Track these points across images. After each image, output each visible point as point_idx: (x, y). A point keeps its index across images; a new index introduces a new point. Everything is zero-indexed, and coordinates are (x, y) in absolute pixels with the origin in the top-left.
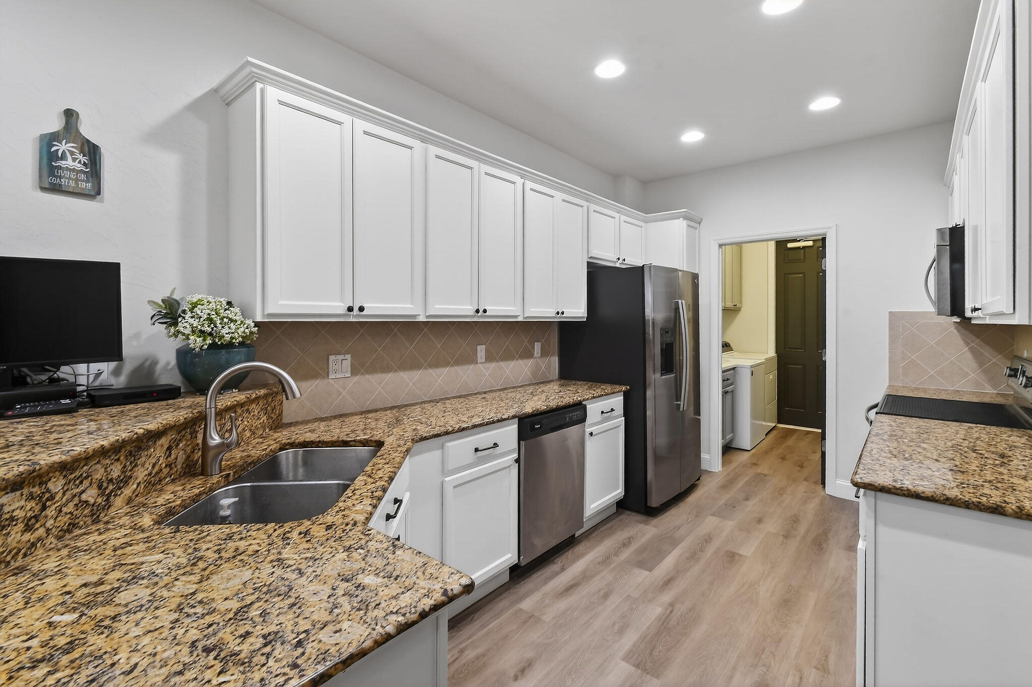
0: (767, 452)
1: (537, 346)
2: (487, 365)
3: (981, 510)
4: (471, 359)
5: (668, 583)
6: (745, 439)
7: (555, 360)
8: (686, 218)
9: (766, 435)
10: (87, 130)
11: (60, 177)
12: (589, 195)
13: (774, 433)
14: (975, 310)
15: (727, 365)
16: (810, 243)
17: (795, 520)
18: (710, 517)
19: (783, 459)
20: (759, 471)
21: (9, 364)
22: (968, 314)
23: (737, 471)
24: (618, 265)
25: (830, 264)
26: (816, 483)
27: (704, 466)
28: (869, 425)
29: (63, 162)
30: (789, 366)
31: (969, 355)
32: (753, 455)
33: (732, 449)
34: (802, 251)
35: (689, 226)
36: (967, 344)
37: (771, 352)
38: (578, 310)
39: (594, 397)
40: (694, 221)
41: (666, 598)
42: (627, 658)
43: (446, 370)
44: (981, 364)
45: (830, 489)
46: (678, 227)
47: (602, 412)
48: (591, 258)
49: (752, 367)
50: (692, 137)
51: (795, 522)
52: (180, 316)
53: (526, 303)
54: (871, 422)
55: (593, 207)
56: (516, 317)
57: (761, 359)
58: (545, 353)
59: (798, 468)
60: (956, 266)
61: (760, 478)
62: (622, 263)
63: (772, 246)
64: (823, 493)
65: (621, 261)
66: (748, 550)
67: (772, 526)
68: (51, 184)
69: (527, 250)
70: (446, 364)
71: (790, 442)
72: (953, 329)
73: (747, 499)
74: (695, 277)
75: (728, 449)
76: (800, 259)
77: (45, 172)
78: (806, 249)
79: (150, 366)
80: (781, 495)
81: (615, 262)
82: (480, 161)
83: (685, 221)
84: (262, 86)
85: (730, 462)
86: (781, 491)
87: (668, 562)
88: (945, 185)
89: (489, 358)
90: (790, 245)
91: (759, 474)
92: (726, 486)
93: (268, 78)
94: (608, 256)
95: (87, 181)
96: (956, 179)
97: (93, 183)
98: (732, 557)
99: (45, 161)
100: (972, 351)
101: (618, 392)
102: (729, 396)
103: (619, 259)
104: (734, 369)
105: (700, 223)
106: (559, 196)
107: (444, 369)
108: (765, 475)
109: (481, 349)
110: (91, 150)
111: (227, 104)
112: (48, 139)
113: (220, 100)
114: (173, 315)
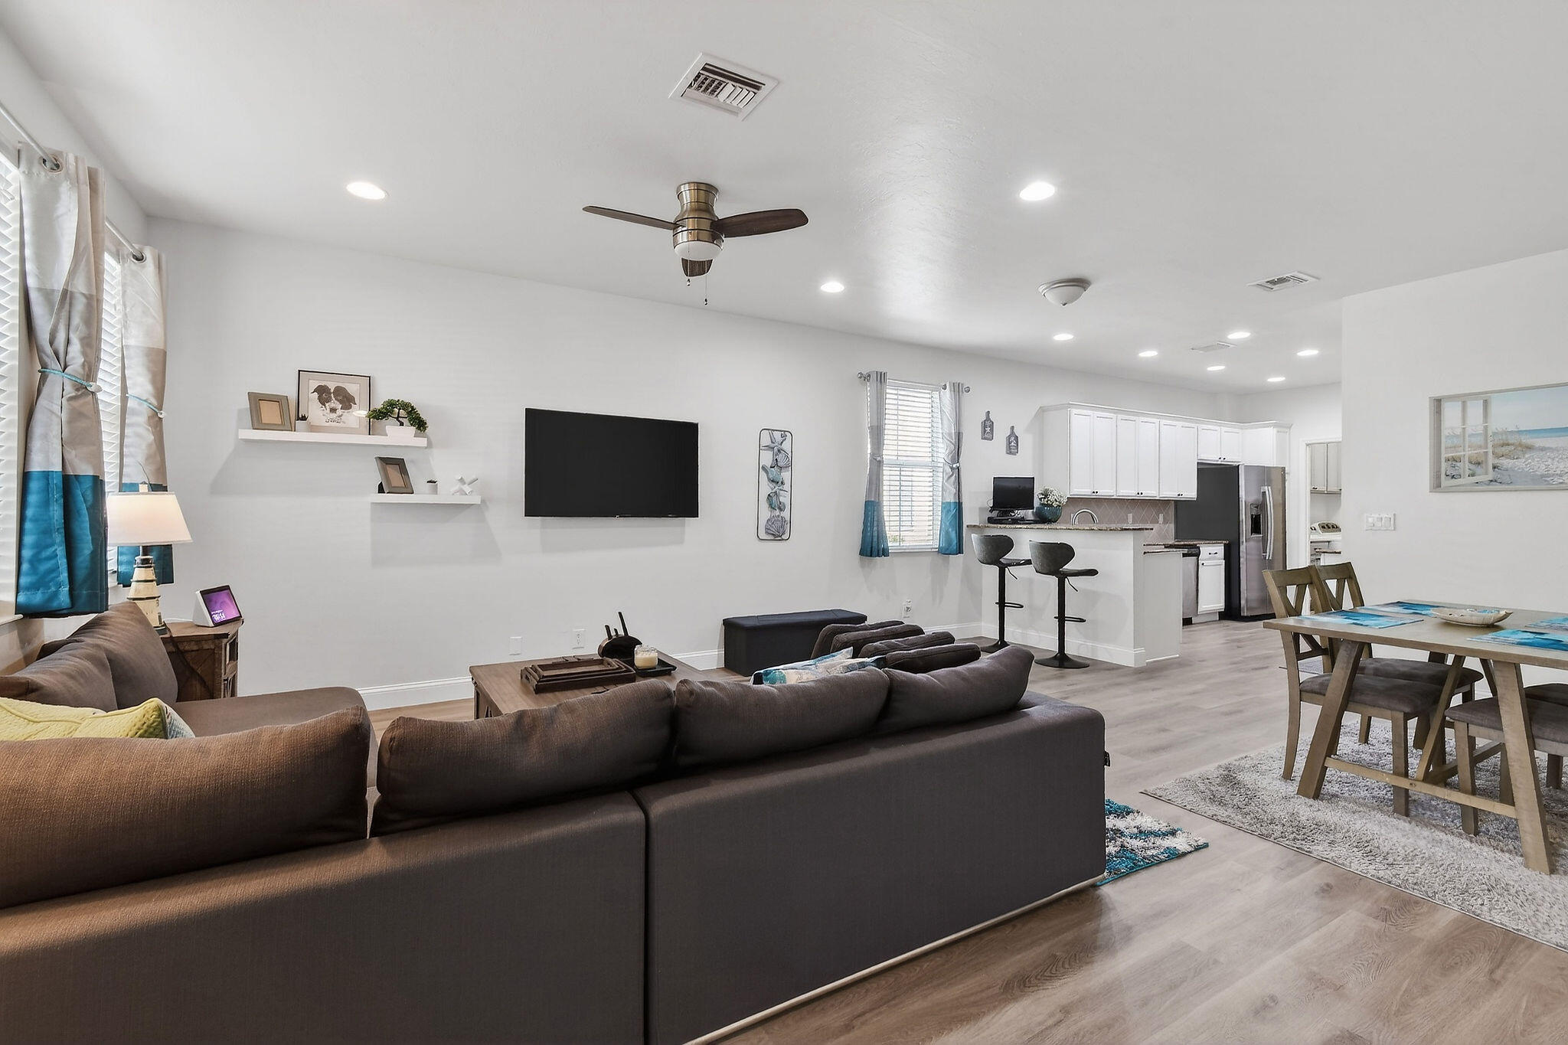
1: (1161, 516)
7: (1172, 526)
8: (1275, 426)
10: (1016, 430)
11: (1012, 448)
12: (1198, 420)
24: (1219, 463)
35: (1279, 432)
38: (1190, 492)
39: (1206, 544)
40: (1283, 427)
47: (1210, 553)
48: (1200, 459)
53: (1161, 488)
56: (1155, 496)
58: (1165, 522)
62: (1223, 461)
65: (1222, 459)
68: (1011, 450)
74: (1283, 469)
77: (1010, 447)
81: (1217, 461)
83: (1273, 428)
84: (1070, 409)
93: (1071, 406)
94: (1213, 456)
95: (1016, 449)
97: (1018, 449)
99: (1010, 443)
101: (1219, 543)
103: (1220, 458)
104: (1329, 542)
105: (1290, 428)
106: (1180, 424)
109: (1130, 516)
110: (1016, 438)
111: (1044, 411)
112: (1009, 437)
113: (1042, 410)
114: (1046, 495)
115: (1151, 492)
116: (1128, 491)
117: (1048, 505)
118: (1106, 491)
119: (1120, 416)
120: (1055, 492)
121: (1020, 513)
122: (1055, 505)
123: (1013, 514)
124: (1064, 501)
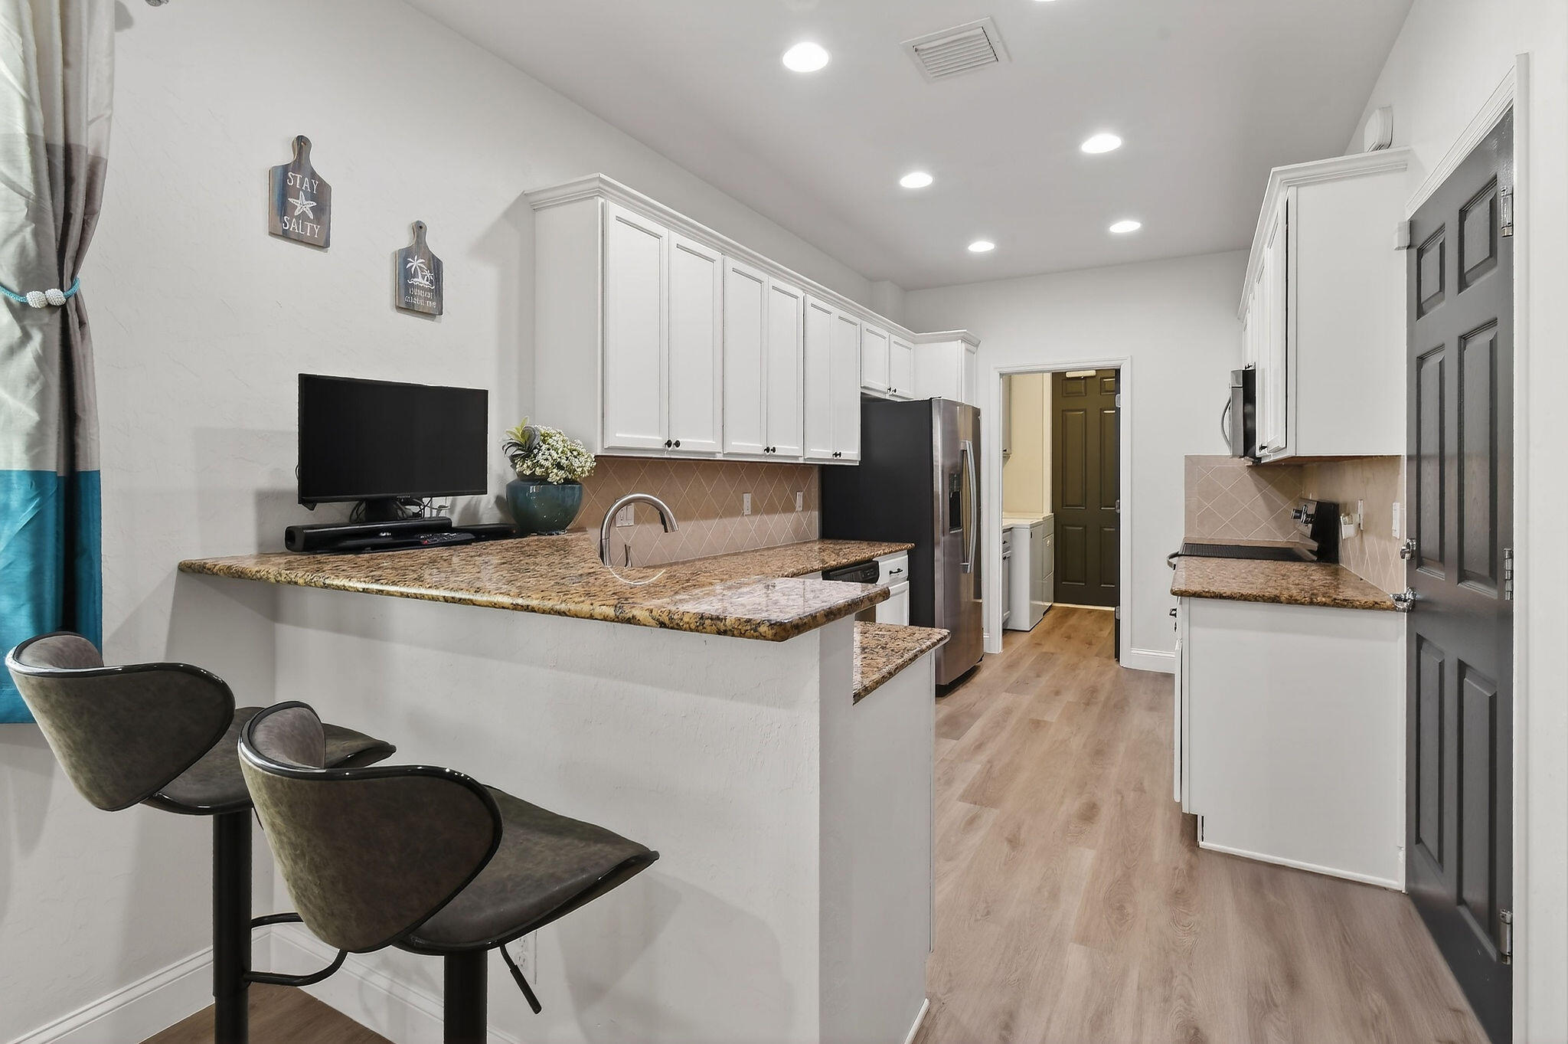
0: (1048, 633)
1: (799, 497)
2: (752, 518)
3: (1264, 601)
4: (735, 511)
5: (979, 746)
6: (1023, 621)
7: (816, 514)
8: (964, 340)
9: (1044, 613)
10: (435, 244)
11: (413, 296)
12: (864, 311)
13: (1051, 613)
14: (1262, 448)
15: (1008, 523)
16: (1093, 373)
17: (1094, 691)
18: (1004, 695)
19: (1069, 637)
20: (1044, 650)
21: (412, 493)
22: (1258, 454)
23: (1020, 651)
24: (887, 397)
25: (1124, 400)
26: (1109, 658)
27: (986, 650)
28: (1172, 569)
29: (415, 280)
30: (1068, 528)
31: (1261, 502)
32: (1033, 637)
33: (1009, 632)
34: (1083, 381)
35: (967, 350)
36: (1260, 490)
37: (1047, 512)
38: (851, 454)
39: (885, 554)
40: (972, 343)
41: (983, 757)
42: (963, 798)
43: (715, 522)
44: (1272, 510)
45: (1124, 661)
46: (955, 350)
47: (891, 572)
48: (864, 388)
49: (1032, 526)
50: (981, 246)
51: (1094, 692)
52: (535, 448)
53: (807, 442)
54: (1175, 565)
55: (867, 325)
56: (797, 458)
57: (1038, 518)
58: (806, 507)
59: (1088, 646)
60: (1249, 408)
61: (1047, 658)
62: (893, 395)
63: (1048, 378)
64: (1117, 666)
66: (1052, 717)
67: (1070, 697)
68: (407, 303)
69: (807, 377)
70: (715, 515)
71: (1073, 620)
72: (1246, 474)
73: (1038, 676)
74: (977, 413)
75: (1006, 631)
76: (1081, 393)
77: (403, 291)
78: (1088, 379)
79: (476, 504)
80: (1074, 670)
81: (886, 394)
82: (770, 275)
83: (963, 344)
84: (603, 200)
85: (1011, 644)
86: (1074, 667)
87: (974, 732)
88: (1239, 319)
89: (755, 511)
90: (1068, 375)
91: (1046, 653)
92: (1011, 666)
93: (607, 191)
94: (880, 387)
95: (432, 301)
96: (1249, 316)
97: (437, 303)
98: (1037, 724)
99: (402, 279)
100: (1265, 497)
101: (902, 550)
102: (1006, 560)
103: (890, 389)
104: (1013, 529)
105: (977, 346)
106: (837, 312)
107: (713, 521)
108: (1053, 654)
109: (747, 498)
110: (436, 267)
111: (536, 209)
112: (405, 256)
113: (529, 206)
114: (526, 446)
115: (789, 450)
116: (746, 445)
117: (532, 479)
118: (698, 442)
119: (732, 263)
120: (556, 441)
121: (439, 506)
122: (556, 476)
123: (415, 509)
124: (584, 465)
